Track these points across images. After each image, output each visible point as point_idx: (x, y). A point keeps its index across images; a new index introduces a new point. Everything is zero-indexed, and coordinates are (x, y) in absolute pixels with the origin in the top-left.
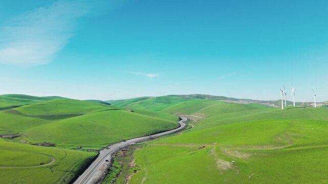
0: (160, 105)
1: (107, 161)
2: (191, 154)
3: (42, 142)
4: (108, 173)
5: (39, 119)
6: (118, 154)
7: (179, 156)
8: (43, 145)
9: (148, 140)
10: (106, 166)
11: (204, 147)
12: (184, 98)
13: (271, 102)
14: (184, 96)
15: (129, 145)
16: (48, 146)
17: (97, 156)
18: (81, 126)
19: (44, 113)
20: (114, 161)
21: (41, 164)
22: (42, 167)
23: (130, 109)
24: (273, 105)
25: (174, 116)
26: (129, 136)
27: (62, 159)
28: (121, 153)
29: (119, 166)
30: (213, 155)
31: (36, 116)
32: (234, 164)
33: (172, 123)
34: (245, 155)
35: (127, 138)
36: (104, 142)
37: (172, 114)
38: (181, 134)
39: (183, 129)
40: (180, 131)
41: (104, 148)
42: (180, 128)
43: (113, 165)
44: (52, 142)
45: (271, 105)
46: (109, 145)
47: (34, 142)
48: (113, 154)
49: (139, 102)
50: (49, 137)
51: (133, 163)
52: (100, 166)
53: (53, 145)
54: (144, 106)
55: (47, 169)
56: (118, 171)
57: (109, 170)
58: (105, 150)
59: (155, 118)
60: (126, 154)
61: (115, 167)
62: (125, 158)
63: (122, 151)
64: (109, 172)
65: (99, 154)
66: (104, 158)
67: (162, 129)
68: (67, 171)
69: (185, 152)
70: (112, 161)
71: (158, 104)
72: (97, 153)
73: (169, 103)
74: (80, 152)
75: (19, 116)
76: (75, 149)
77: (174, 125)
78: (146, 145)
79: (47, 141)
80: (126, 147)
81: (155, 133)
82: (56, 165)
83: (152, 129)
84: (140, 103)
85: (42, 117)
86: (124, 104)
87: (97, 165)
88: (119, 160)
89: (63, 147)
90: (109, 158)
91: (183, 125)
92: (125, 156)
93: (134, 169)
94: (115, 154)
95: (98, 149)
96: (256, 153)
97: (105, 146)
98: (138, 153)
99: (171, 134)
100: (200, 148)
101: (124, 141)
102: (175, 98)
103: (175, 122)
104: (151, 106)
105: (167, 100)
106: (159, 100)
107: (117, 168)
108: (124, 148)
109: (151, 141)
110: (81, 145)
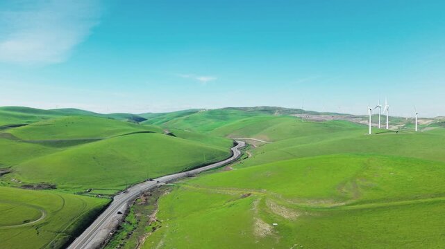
0: (212, 122)
1: (119, 213)
3: (38, 181)
4: (116, 232)
5: (40, 147)
6: (138, 200)
7: (215, 207)
8: (40, 187)
9: (183, 178)
10: (116, 222)
11: (249, 194)
12: (247, 112)
14: (245, 109)
15: (156, 187)
16: (45, 189)
17: (108, 205)
18: (94, 158)
19: (48, 138)
20: (129, 212)
21: (26, 222)
22: (25, 227)
23: (169, 130)
25: (226, 139)
26: (158, 173)
27: (55, 213)
28: (143, 199)
29: (134, 221)
30: (254, 211)
31: (37, 143)
32: (276, 228)
33: (221, 152)
34: (293, 215)
35: (157, 175)
36: (123, 182)
37: (225, 136)
38: (231, 167)
39: (235, 160)
40: (230, 163)
41: (122, 191)
42: (232, 159)
43: (127, 219)
44: (52, 182)
46: (130, 187)
47: (28, 182)
48: (130, 202)
49: (185, 117)
50: (50, 175)
51: (153, 217)
52: (108, 221)
53: (53, 187)
54: (190, 123)
55: (31, 229)
56: (131, 228)
57: (118, 227)
58: (122, 194)
59: (198, 144)
60: (149, 201)
61: (129, 222)
62: (146, 208)
63: (145, 196)
64: (118, 231)
65: (112, 201)
66: (115, 209)
67: (205, 161)
68: (59, 232)
70: (127, 212)
71: (211, 120)
72: (110, 200)
73: (225, 120)
74: (85, 198)
75: (14, 142)
76: (81, 193)
77: (224, 153)
78: (178, 187)
79: (46, 182)
80: (151, 190)
81: (195, 167)
82: (45, 223)
83: (191, 162)
84: (185, 119)
85: (45, 143)
87: (103, 221)
88: (136, 211)
89: (66, 189)
90: (122, 208)
91: (237, 153)
92: (146, 204)
93: (153, 225)
94: (133, 201)
95: (111, 193)
97: (123, 188)
98: (165, 200)
100: (244, 197)
101: (151, 180)
102: (233, 111)
103: (226, 150)
104: (201, 123)
105: (224, 114)
106: (212, 114)
107: (131, 224)
108: (148, 191)
109: (187, 180)
110: (92, 186)
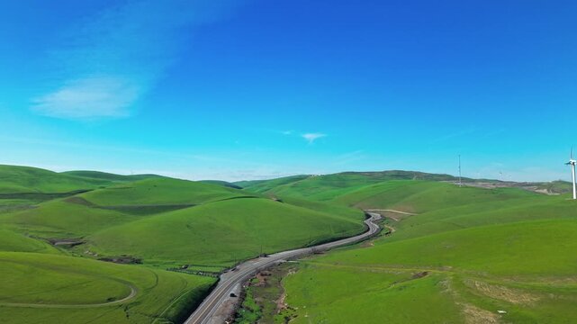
0: (329, 191)
1: (233, 295)
2: (401, 289)
3: (120, 254)
4: (234, 321)
5: (118, 214)
6: (254, 281)
7: (374, 290)
8: (120, 261)
9: (310, 254)
10: (231, 307)
11: (425, 274)
12: (372, 177)
13: (540, 185)
14: (371, 174)
15: (274, 264)
16: (129, 263)
17: (215, 285)
18: (188, 226)
19: (126, 203)
20: (246, 295)
21: (110, 300)
22: (110, 307)
23: (276, 197)
24: (545, 191)
25: (353, 210)
26: (273, 247)
27: (147, 290)
28: (259, 280)
29: (255, 307)
30: (449, 293)
31: (115, 208)
32: (505, 318)
33: (352, 224)
34: (527, 298)
35: (273, 251)
36: (229, 257)
37: (351, 206)
38: (371, 243)
39: (375, 236)
40: (368, 238)
41: (229, 268)
42: (369, 233)
43: (245, 304)
44: (136, 255)
45: (541, 191)
46: (239, 264)
47: (107, 255)
48: (243, 282)
49: (291, 184)
50: (133, 246)
51: (282, 302)
52: (220, 305)
53: (138, 262)
54: (299, 191)
55: (119, 310)
56: (253, 316)
57: (236, 315)
58: (230, 272)
59: (320, 213)
60: (269, 282)
61: (248, 308)
62: (268, 290)
63: (262, 275)
64: (237, 320)
65: (219, 280)
66: (227, 289)
67: (334, 235)
68: (156, 317)
69: (387, 283)
70: (243, 295)
71: (324, 187)
72: (216, 279)
73: (344, 187)
74: (184, 275)
75: (87, 208)
76: (175, 270)
77: (357, 226)
78: (306, 265)
79: (128, 254)
80: (270, 268)
81: (322, 241)
82: (136, 303)
83: (316, 234)
84: (292, 187)
85: (123, 209)
86: (265, 188)
87: (213, 305)
88: (255, 295)
89: (155, 265)
90: (236, 289)
91: (374, 228)
92: (267, 285)
93: (284, 314)
94: (248, 281)
95: (217, 270)
96: (552, 295)
97: (231, 264)
98: (291, 280)
99: (352, 244)
100: (417, 276)
101: (266, 256)
102: (355, 177)
103: (358, 222)
104: (313, 191)
105: (342, 180)
106: (326, 180)
107: (252, 311)
108: (265, 269)
109: (314, 257)
110: (187, 262)
